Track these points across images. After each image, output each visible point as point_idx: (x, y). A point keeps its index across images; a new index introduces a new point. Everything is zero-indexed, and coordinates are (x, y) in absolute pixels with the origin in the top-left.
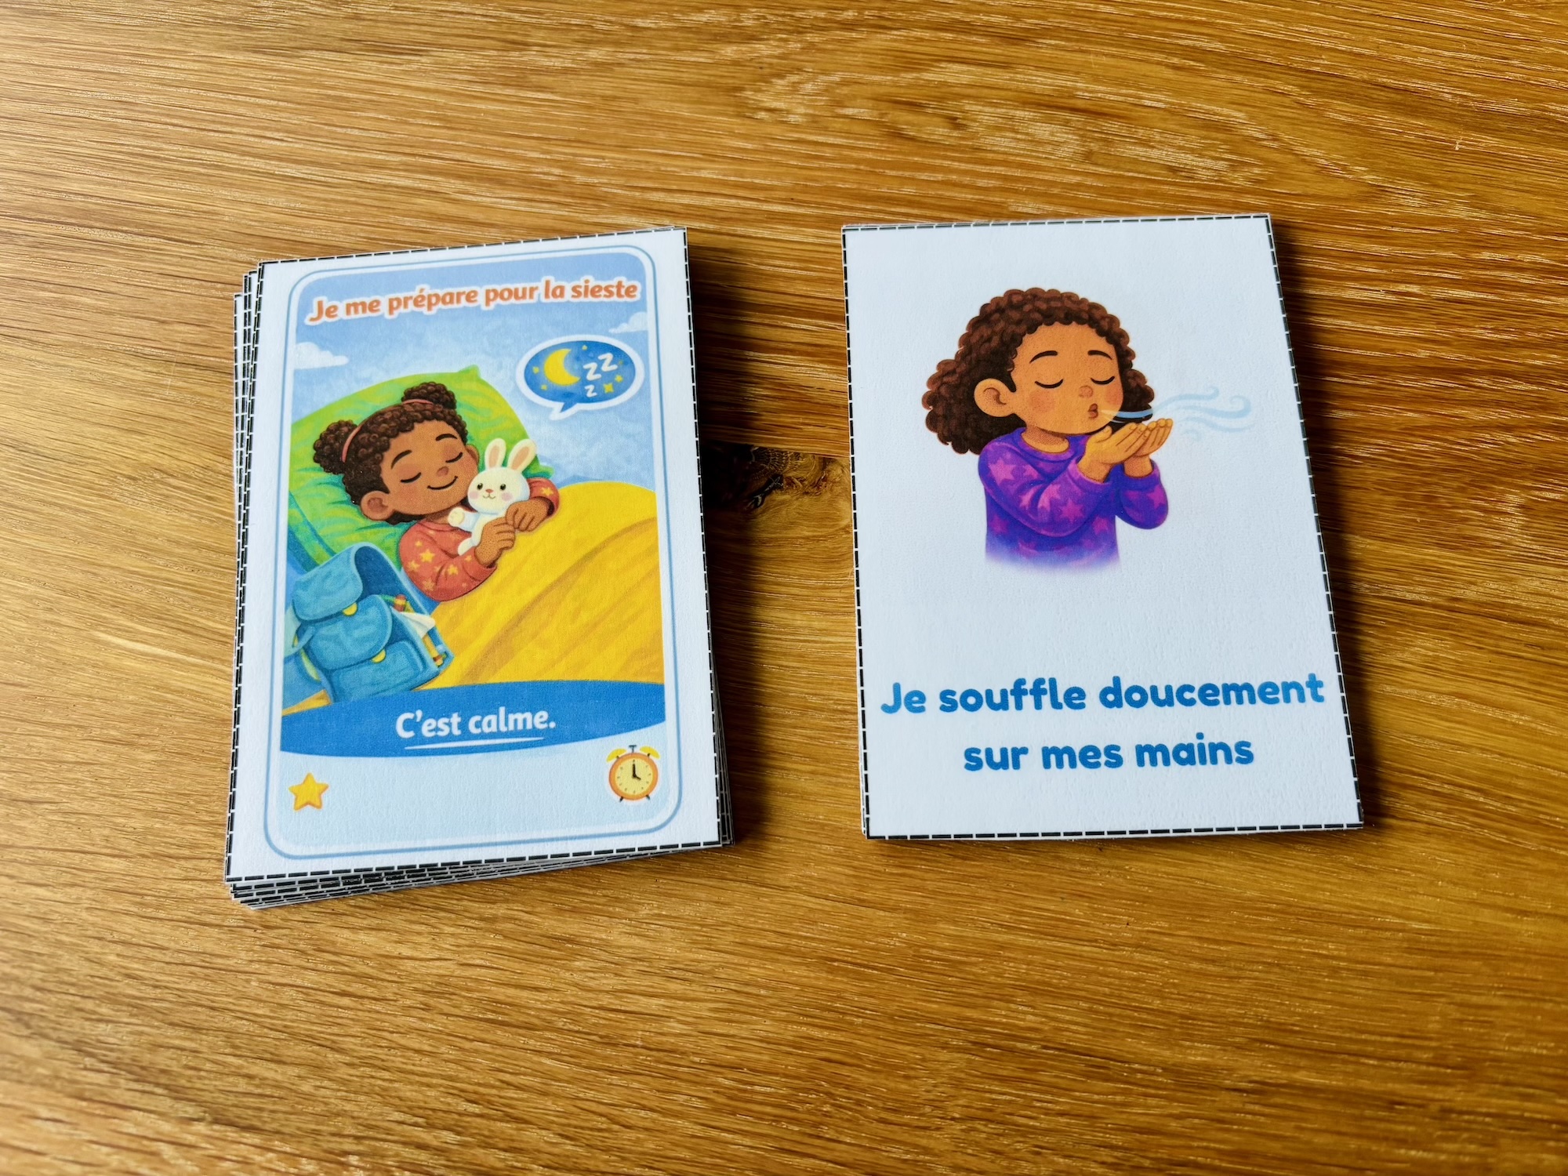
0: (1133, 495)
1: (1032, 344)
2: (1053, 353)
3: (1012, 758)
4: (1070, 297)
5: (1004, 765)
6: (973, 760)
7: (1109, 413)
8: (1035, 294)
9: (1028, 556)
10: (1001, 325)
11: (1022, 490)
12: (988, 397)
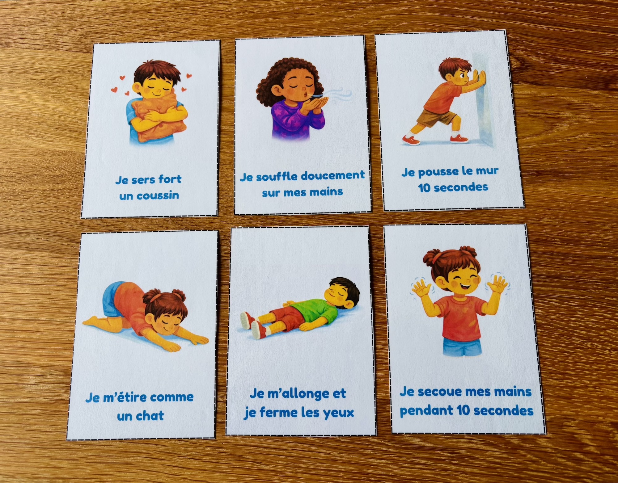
0: (315, 119)
1: (289, 74)
2: (295, 77)
3: (275, 193)
4: (302, 60)
5: (273, 195)
6: (265, 194)
7: (310, 95)
8: (291, 59)
9: (284, 137)
10: (281, 68)
11: (283, 118)
12: (275, 90)
